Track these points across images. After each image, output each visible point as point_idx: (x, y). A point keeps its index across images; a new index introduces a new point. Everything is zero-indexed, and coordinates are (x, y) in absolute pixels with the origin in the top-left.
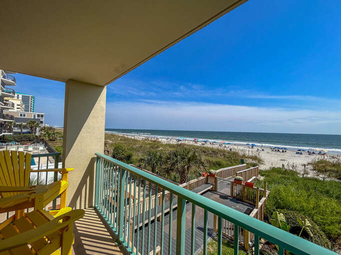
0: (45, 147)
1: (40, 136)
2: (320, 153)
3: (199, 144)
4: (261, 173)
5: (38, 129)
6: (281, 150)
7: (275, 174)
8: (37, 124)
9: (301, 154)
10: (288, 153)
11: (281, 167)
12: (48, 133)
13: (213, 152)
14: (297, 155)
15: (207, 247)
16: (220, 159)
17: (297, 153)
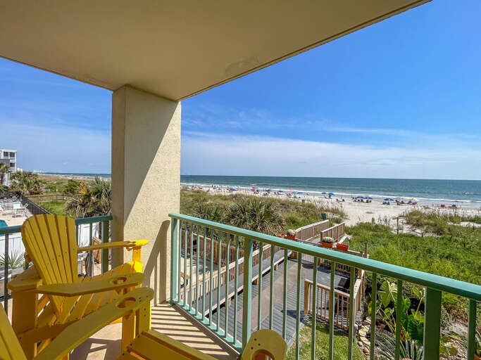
0: (24, 205)
1: (12, 187)
2: (409, 203)
3: (260, 195)
4: (348, 231)
5: (6, 176)
6: (365, 201)
7: (365, 231)
8: (6, 167)
9: (388, 204)
10: (374, 204)
11: (370, 221)
12: (25, 181)
13: (283, 205)
14: (384, 206)
15: (300, 336)
16: (293, 214)
17: (384, 204)
